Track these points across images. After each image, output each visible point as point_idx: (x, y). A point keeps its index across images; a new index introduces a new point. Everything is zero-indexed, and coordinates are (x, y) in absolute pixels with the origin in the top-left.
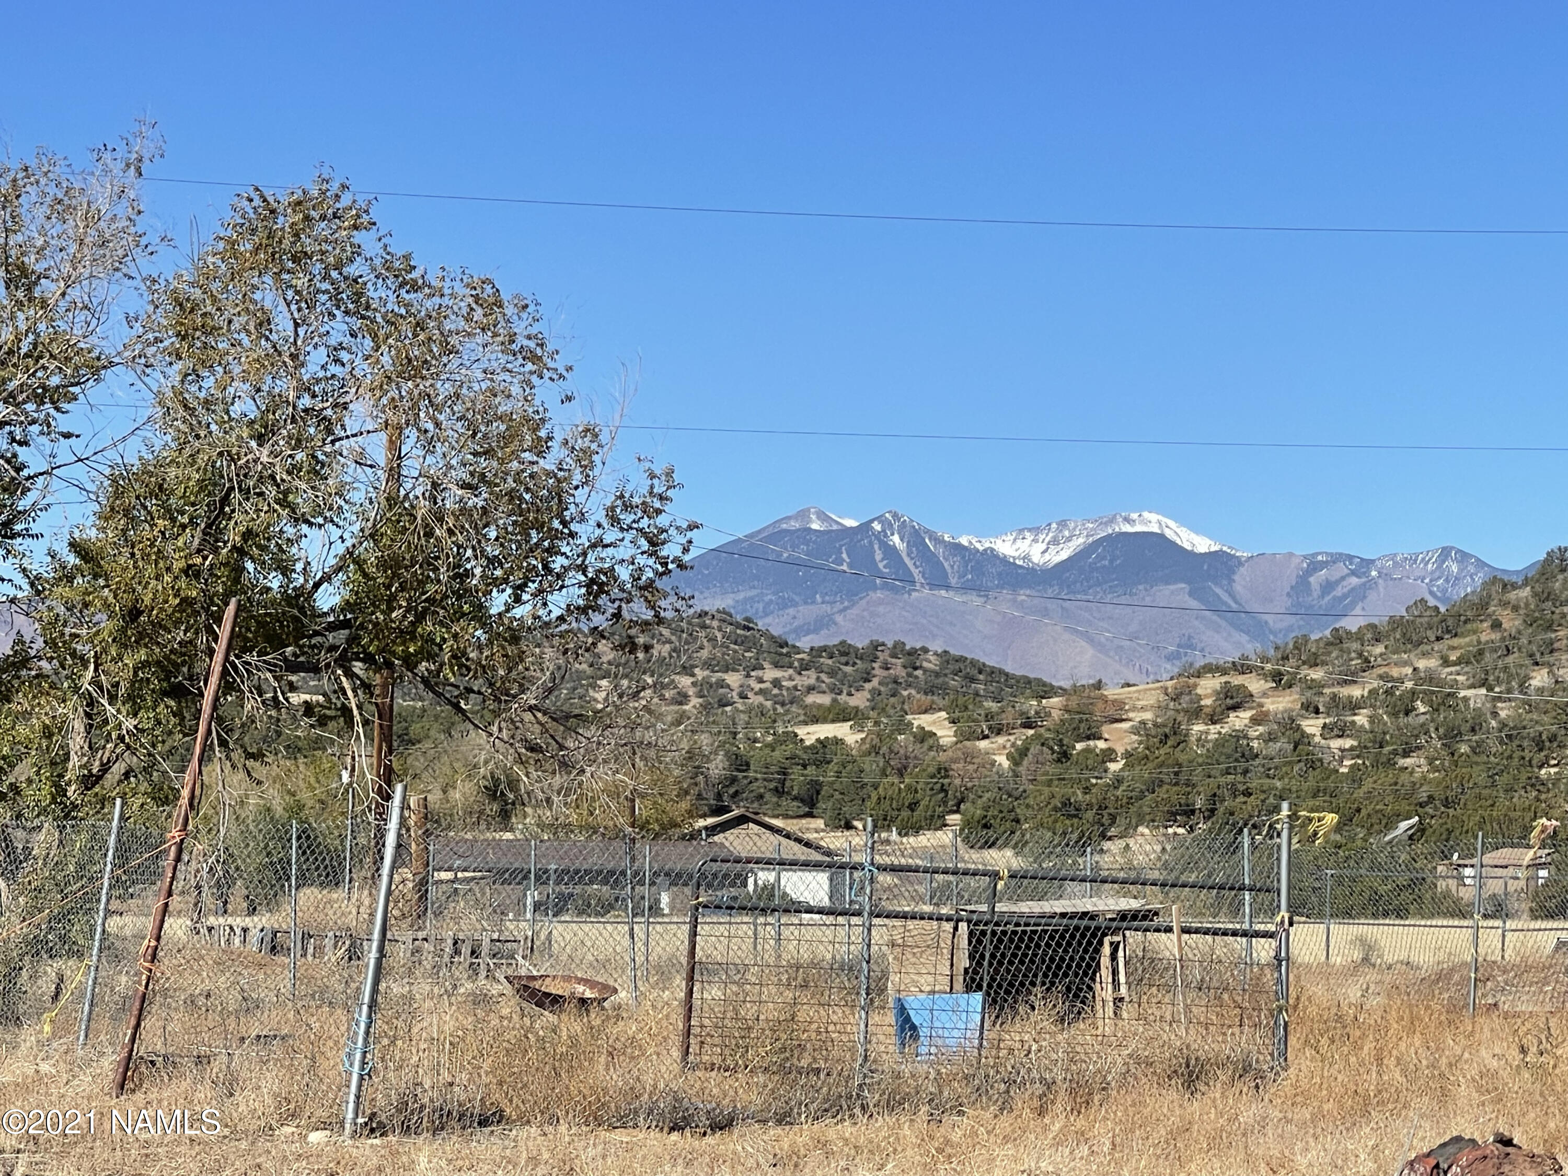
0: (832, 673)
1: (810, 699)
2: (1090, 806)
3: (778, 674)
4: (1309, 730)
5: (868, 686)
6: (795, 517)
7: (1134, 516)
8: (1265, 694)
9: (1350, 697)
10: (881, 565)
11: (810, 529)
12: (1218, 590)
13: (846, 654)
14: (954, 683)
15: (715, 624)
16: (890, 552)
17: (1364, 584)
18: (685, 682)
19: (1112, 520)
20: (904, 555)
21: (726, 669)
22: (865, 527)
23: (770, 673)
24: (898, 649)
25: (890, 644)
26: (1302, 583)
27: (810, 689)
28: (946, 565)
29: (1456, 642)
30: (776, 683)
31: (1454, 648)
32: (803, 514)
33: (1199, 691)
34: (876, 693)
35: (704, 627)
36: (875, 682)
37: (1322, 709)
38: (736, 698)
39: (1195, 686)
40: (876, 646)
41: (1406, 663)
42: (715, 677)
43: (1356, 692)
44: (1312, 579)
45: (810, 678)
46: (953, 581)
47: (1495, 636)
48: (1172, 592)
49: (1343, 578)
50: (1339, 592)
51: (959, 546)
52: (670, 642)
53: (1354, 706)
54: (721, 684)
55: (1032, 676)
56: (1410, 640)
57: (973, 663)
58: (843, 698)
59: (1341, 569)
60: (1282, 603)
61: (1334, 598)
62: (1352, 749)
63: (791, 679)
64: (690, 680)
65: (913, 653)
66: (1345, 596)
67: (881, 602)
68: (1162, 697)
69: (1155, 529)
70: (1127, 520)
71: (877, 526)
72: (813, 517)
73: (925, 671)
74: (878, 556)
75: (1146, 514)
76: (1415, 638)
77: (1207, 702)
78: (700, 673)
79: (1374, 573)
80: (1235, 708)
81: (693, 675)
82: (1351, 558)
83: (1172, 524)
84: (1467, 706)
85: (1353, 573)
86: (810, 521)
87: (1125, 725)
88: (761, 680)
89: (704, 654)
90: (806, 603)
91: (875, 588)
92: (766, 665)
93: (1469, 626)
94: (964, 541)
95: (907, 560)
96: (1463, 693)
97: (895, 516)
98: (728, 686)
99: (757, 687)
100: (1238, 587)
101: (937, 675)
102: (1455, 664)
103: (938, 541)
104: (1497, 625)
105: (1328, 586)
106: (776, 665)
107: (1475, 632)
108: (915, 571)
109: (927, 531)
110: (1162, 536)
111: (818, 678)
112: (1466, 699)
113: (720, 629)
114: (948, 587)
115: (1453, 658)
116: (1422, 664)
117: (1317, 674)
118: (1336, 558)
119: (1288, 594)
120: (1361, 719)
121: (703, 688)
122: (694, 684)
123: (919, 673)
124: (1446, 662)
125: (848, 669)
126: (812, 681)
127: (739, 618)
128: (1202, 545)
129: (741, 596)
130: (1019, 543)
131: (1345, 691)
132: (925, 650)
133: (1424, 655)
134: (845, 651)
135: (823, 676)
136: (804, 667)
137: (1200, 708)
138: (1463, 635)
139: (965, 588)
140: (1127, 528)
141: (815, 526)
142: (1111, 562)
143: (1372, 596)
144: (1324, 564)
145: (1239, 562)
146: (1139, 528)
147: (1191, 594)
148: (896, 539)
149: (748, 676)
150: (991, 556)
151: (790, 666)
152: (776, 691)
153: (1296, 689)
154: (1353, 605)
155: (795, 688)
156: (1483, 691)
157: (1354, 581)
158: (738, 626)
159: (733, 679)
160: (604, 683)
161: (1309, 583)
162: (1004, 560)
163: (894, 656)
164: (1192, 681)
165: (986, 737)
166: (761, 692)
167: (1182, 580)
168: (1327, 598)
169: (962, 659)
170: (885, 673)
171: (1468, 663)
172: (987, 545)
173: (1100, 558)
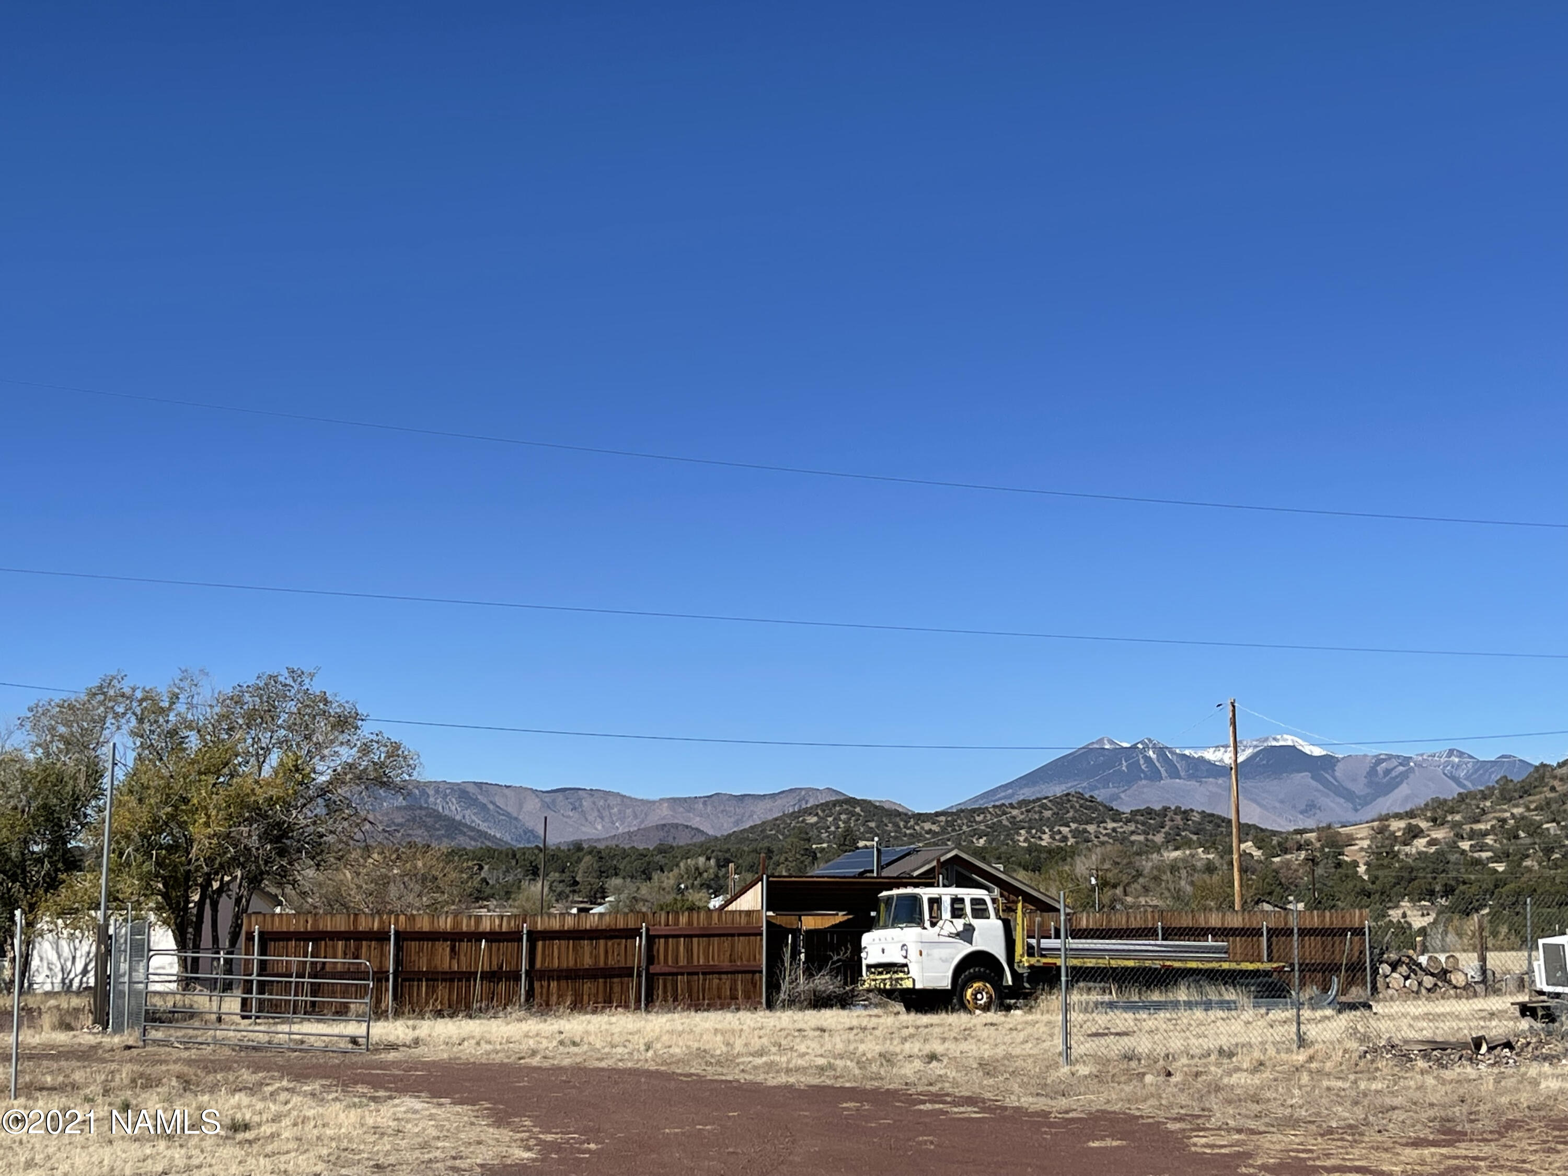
0: (1143, 824)
1: (1133, 838)
2: (1376, 892)
3: (1115, 825)
4: (1464, 847)
5: (1163, 830)
6: (1097, 742)
7: (1279, 737)
8: (1428, 830)
9: (1481, 830)
10: (1143, 767)
11: (1104, 749)
12: (1326, 775)
13: (1150, 814)
14: (1209, 827)
15: (1075, 799)
16: (1148, 759)
17: (1407, 770)
18: (1065, 830)
19: (1266, 739)
20: (1155, 761)
21: (1087, 823)
22: (1134, 747)
23: (1111, 825)
24: (1178, 811)
25: (1173, 808)
26: (1373, 771)
27: (1133, 833)
28: (1178, 765)
29: (1531, 798)
30: (1114, 830)
31: (1531, 802)
32: (1101, 741)
33: (1392, 828)
34: (1167, 834)
35: (1069, 801)
36: (1167, 828)
37: (1465, 836)
38: (1093, 838)
39: (1389, 826)
40: (1166, 809)
41: (1506, 811)
42: (1081, 827)
43: (1482, 826)
44: (1378, 768)
45: (1132, 827)
46: (1182, 774)
47: (1553, 795)
48: (1302, 777)
49: (1395, 767)
50: (1394, 774)
51: (1185, 755)
52: (1051, 809)
53: (1485, 834)
54: (1085, 831)
55: (1250, 823)
56: (1505, 799)
57: (1219, 817)
58: (1150, 837)
59: (1395, 762)
60: (1363, 780)
61: (1391, 778)
62: (1491, 857)
63: (1121, 827)
64: (1068, 829)
65: (1185, 812)
66: (1397, 777)
67: (1144, 786)
68: (1371, 832)
69: (1290, 743)
70: (1275, 739)
71: (1140, 746)
72: (1106, 742)
73: (1194, 822)
74: (1142, 762)
75: (1285, 736)
76: (1508, 797)
77: (1399, 834)
78: (1073, 826)
79: (1412, 764)
80: (1415, 837)
81: (1069, 826)
82: (1398, 757)
83: (1300, 741)
84: (1549, 833)
85: (1401, 764)
86: (1104, 744)
87: (1356, 848)
88: (1106, 829)
89: (1070, 814)
90: (1104, 787)
91: (1141, 779)
92: (1108, 820)
93: (1537, 790)
94: (1187, 752)
95: (1158, 764)
96: (1545, 826)
97: (1150, 740)
98: (1088, 832)
99: (1104, 832)
100: (1337, 774)
101: (1200, 824)
102: (1533, 810)
103: (1173, 753)
104: (1553, 789)
105: (1387, 772)
106: (1114, 821)
107: (1541, 793)
108: (1162, 770)
109: (1167, 748)
110: (1294, 747)
111: (1136, 827)
112: (1548, 829)
113: (1077, 802)
114: (1180, 778)
115: (1532, 807)
116: (1515, 811)
117: (1458, 817)
118: (1390, 757)
119: (1365, 777)
120: (1489, 840)
121: (1076, 833)
122: (1070, 831)
123: (1190, 822)
124: (1528, 809)
125: (1152, 822)
126: (1133, 828)
127: (1087, 796)
128: (1317, 752)
129: (1069, 785)
130: (1217, 753)
131: (1477, 827)
132: (1192, 810)
133: (1517, 806)
134: (1149, 812)
135: (1139, 826)
136: (1128, 821)
137: (1396, 837)
138: (1534, 795)
139: (1190, 777)
140: (1274, 743)
141: (1107, 747)
142: (1268, 762)
143: (1411, 776)
144: (1384, 760)
145: (1338, 760)
146: (1281, 743)
147: (1312, 778)
148: (1151, 753)
149: (1099, 826)
150: (1202, 760)
151: (1121, 821)
152: (1114, 834)
153: (1446, 826)
154: (1401, 782)
155: (1124, 832)
156: (1554, 824)
157: (1401, 768)
158: (1086, 800)
159: (1091, 828)
160: (1023, 832)
161: (1377, 771)
162: (1209, 762)
163: (1176, 814)
164: (1386, 823)
165: (1279, 856)
166: (1106, 835)
167: (1306, 771)
168: (1387, 778)
169: (1213, 815)
170: (1172, 823)
171: (1542, 810)
172: (1200, 754)
173: (1261, 760)
